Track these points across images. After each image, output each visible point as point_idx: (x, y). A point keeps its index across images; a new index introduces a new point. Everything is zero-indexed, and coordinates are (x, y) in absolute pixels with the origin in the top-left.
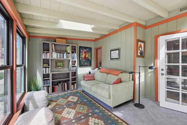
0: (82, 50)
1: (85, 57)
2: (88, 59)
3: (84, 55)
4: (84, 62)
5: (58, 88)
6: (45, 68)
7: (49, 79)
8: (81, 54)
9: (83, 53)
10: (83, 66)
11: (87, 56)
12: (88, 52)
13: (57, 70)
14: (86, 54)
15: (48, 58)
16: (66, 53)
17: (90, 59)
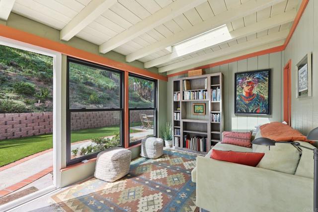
0: (241, 80)
1: (250, 94)
2: (260, 98)
3: (246, 89)
4: (248, 105)
5: (191, 143)
6: (176, 113)
7: (179, 128)
8: (237, 89)
9: (244, 86)
10: (244, 113)
11: (255, 91)
12: (259, 82)
13: (196, 117)
14: (253, 87)
15: (179, 100)
16: (202, 90)
17: (266, 97)
